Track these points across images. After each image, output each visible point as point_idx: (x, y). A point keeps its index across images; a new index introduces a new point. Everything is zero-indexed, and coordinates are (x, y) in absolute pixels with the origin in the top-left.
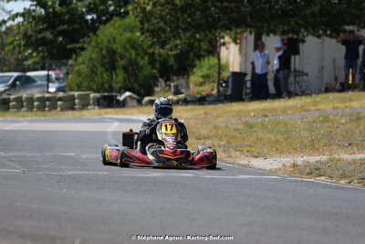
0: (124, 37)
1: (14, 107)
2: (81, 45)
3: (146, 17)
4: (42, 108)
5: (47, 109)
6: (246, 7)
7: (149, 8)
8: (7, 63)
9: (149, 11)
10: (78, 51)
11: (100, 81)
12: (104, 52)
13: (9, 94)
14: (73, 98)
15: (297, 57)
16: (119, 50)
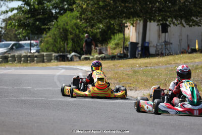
0: (72, 22)
1: (11, 61)
2: (49, 27)
3: (83, 12)
4: (26, 61)
5: (28, 62)
6: (138, 6)
7: (84, 6)
8: (10, 36)
9: (85, 8)
10: (47, 30)
11: (59, 46)
12: (61, 31)
13: (9, 54)
14: (43, 56)
15: (167, 34)
16: (70, 30)
